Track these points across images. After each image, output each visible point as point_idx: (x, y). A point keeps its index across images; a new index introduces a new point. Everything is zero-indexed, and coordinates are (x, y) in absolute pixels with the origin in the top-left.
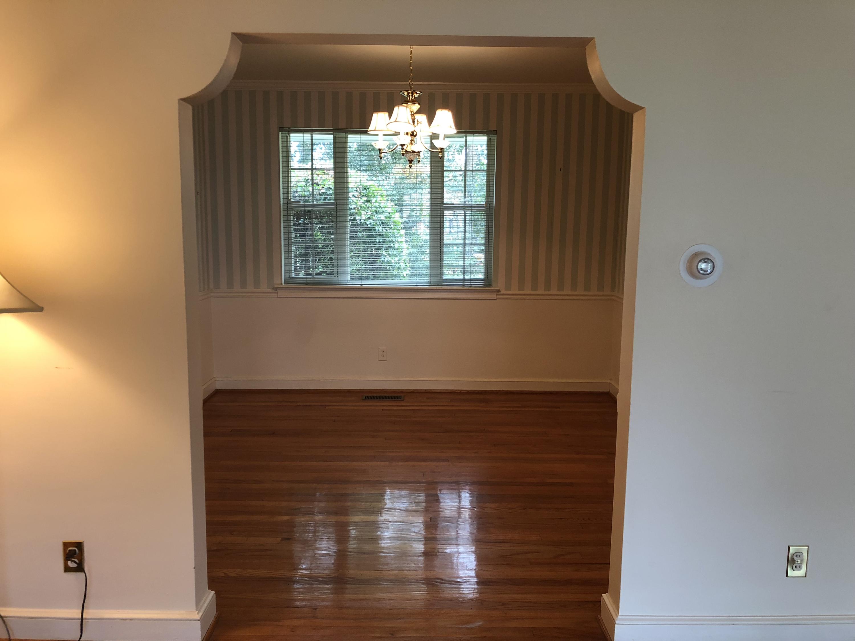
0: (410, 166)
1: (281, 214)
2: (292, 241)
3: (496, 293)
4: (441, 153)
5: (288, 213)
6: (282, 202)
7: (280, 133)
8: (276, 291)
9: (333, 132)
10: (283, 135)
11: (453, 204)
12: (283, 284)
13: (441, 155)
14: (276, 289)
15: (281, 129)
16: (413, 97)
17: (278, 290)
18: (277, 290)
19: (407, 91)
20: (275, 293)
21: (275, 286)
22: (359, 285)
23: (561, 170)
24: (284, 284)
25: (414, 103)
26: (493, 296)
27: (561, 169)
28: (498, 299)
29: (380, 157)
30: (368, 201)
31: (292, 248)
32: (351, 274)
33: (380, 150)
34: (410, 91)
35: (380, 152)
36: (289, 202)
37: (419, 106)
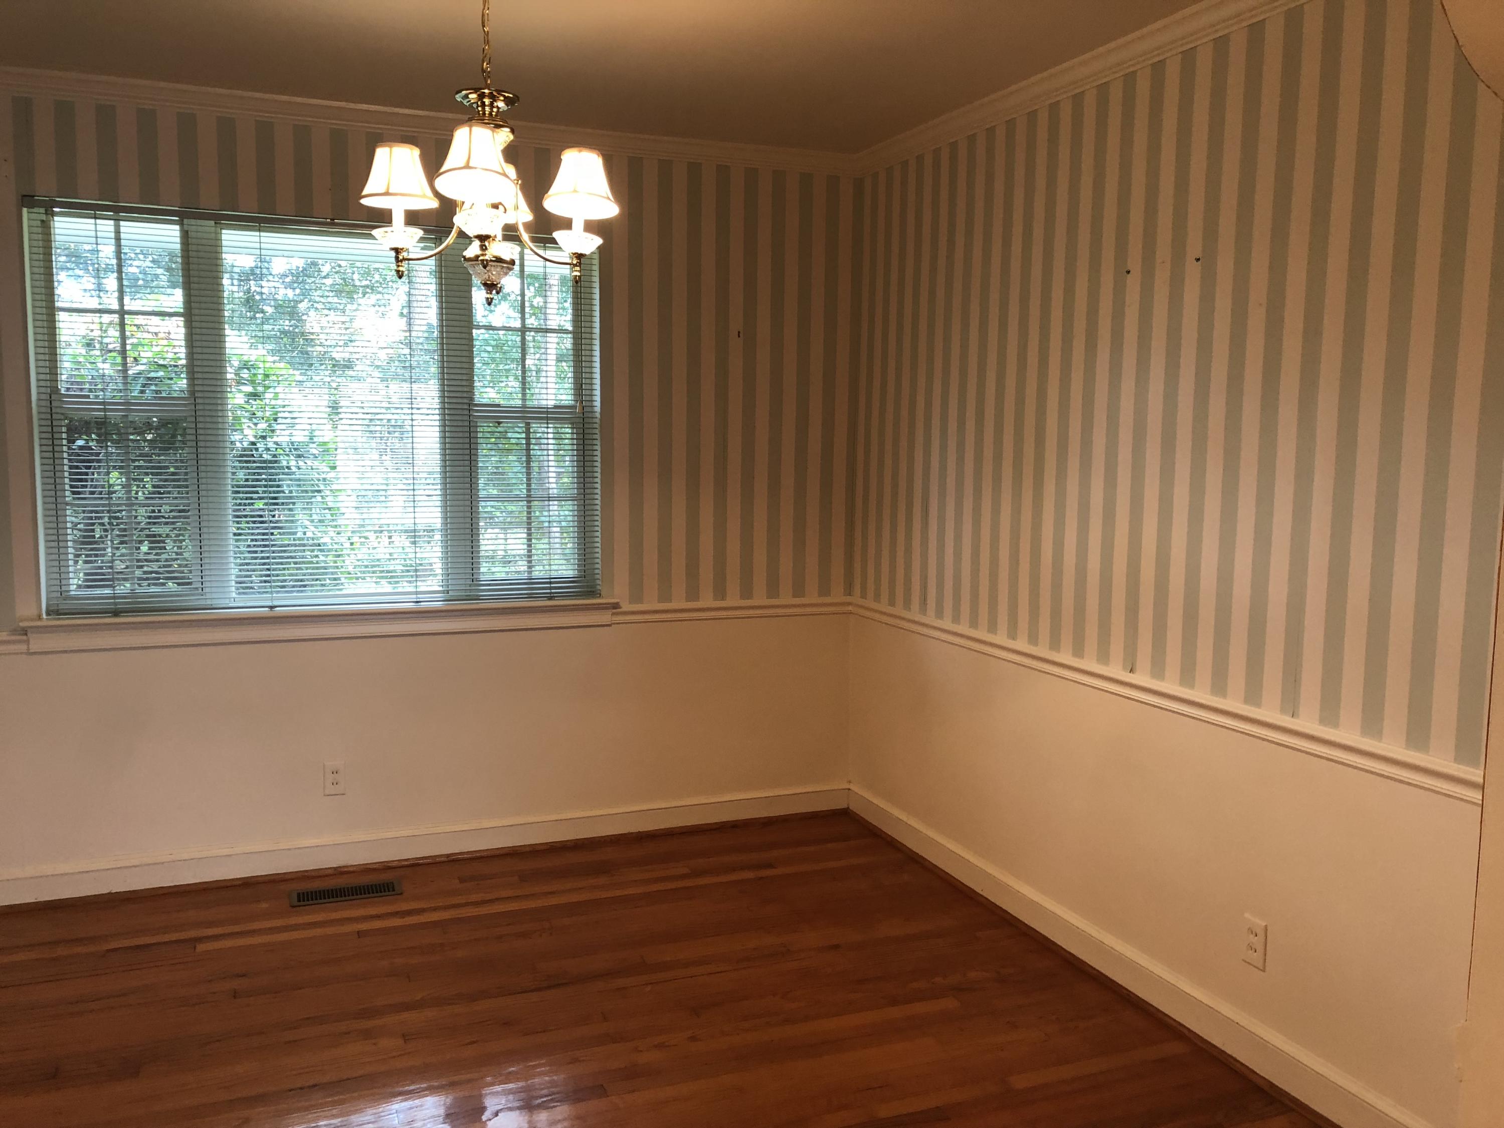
0: (487, 299)
1: (32, 428)
2: (67, 499)
3: (610, 612)
4: (578, 268)
5: (52, 427)
6: (34, 397)
7: (25, 210)
8: (25, 638)
9: (182, 217)
10: (33, 216)
11: (498, 406)
12: (44, 616)
13: (578, 274)
14: (25, 632)
15: (28, 200)
16: (495, 110)
17: (29, 635)
18: (26, 634)
19: (476, 90)
20: (20, 642)
21: (21, 624)
22: (267, 609)
23: (739, 336)
24: (48, 614)
25: (498, 126)
26: (605, 617)
27: (739, 332)
28: (614, 624)
29: (398, 271)
30: (255, 395)
31: (68, 519)
32: (237, 583)
33: (397, 251)
34: (486, 91)
35: (397, 258)
36: (53, 397)
37: (511, 137)
